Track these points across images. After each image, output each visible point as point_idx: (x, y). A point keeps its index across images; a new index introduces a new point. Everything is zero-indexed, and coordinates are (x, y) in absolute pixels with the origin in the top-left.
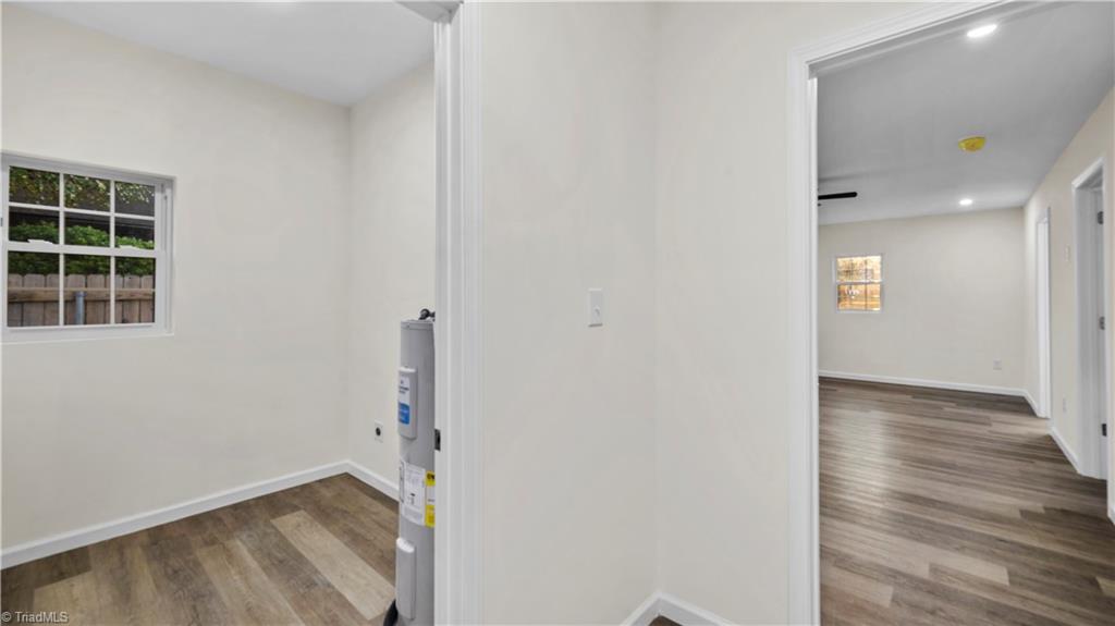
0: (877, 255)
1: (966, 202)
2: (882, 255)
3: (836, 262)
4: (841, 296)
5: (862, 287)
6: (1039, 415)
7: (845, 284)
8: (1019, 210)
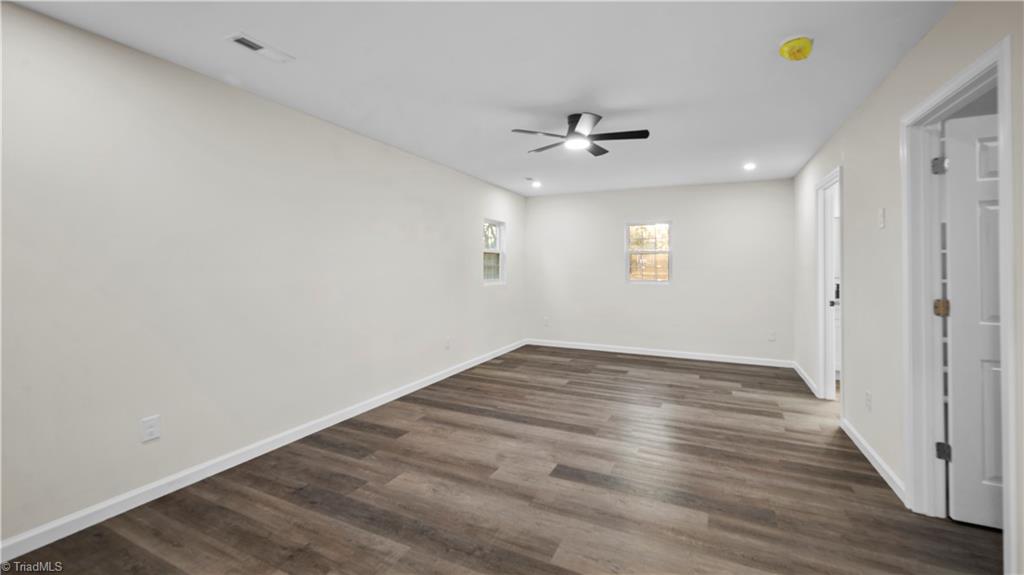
0: (665, 222)
1: (750, 167)
2: (670, 223)
3: (628, 231)
4: (632, 266)
5: (651, 257)
6: (817, 395)
7: (636, 253)
8: (791, 181)
